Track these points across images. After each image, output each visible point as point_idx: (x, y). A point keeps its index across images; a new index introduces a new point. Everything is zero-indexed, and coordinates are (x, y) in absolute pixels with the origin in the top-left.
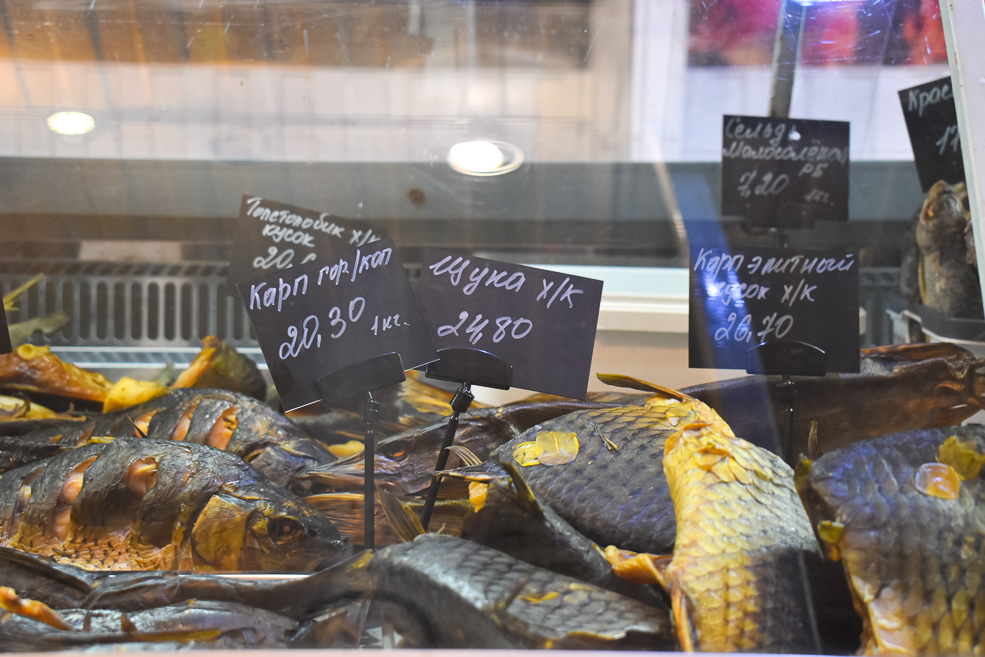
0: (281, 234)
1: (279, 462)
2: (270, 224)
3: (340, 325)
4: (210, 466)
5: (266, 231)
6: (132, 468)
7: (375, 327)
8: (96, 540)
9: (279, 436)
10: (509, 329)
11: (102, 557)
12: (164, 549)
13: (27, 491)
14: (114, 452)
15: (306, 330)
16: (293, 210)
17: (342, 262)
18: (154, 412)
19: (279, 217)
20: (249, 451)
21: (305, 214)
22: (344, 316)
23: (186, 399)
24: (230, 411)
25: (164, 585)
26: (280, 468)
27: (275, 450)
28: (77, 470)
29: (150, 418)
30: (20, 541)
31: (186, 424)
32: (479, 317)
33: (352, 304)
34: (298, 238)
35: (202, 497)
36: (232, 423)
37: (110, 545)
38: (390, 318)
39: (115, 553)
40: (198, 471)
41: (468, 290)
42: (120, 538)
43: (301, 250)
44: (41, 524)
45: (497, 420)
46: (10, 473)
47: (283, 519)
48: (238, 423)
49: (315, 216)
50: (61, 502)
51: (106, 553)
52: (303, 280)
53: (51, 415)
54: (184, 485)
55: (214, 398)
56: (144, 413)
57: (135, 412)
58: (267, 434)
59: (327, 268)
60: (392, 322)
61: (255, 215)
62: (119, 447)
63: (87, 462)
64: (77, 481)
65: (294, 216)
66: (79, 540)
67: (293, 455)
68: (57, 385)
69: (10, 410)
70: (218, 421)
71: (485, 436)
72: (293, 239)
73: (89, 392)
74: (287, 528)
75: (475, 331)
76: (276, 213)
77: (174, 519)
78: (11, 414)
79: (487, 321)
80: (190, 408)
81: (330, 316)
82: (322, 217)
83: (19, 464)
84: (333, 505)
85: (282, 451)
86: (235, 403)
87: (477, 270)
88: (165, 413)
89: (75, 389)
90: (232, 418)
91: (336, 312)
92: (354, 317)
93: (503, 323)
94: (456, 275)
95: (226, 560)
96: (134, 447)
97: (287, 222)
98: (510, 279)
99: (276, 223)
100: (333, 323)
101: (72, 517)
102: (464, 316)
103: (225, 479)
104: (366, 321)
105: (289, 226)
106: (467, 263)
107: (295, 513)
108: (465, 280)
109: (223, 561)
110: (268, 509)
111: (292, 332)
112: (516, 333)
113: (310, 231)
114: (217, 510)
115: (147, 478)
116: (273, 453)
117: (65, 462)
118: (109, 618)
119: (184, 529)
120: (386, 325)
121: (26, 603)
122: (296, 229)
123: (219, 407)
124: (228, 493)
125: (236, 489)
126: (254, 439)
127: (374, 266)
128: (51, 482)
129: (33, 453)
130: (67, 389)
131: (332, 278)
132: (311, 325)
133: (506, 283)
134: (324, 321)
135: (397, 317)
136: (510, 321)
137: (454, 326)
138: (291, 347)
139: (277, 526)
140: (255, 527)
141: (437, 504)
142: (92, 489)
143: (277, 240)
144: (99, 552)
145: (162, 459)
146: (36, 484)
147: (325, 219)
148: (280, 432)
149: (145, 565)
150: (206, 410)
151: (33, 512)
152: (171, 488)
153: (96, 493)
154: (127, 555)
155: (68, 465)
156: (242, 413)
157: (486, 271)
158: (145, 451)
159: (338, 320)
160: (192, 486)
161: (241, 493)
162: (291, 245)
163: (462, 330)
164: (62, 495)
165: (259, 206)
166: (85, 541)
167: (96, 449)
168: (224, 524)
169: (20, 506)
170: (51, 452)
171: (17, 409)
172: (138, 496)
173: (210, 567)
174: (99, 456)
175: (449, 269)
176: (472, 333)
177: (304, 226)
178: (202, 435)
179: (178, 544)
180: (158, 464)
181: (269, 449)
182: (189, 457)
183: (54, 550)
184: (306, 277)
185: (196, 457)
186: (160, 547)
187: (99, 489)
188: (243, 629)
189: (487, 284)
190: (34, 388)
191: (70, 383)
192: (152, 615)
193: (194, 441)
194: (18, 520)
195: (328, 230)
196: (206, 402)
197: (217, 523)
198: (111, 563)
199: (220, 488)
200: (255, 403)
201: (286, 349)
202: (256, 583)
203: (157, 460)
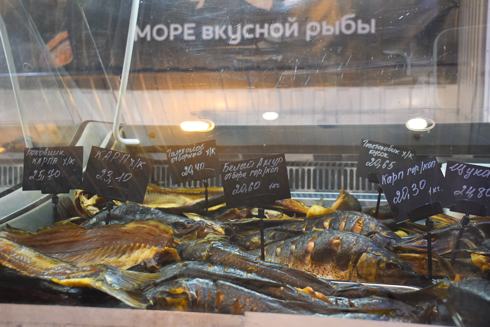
0: (376, 153)
1: (381, 240)
2: (372, 149)
3: (416, 190)
4: (361, 242)
5: (370, 152)
6: (332, 241)
7: (430, 191)
8: (319, 267)
9: (380, 230)
10: (484, 192)
11: (322, 273)
12: (345, 272)
13: (294, 247)
14: (324, 234)
15: (403, 193)
16: (380, 144)
17: (416, 166)
18: (330, 219)
19: (375, 147)
20: (370, 234)
21: (384, 145)
22: (418, 187)
23: (343, 214)
24: (360, 219)
25: (360, 289)
26: (381, 242)
27: (379, 235)
28: (311, 241)
29: (329, 221)
30: (293, 265)
31: (343, 224)
32: (471, 188)
33: (421, 182)
34: (383, 154)
35: (359, 254)
36: (361, 224)
37: (325, 269)
38: (436, 188)
39: (327, 272)
40: (357, 243)
41: (466, 177)
42: (329, 267)
43: (384, 159)
44: (300, 260)
45: (473, 227)
46: (287, 240)
47: (391, 263)
48: (364, 224)
49: (389, 146)
50: (307, 252)
51: (323, 272)
52: (401, 173)
53: (289, 218)
54: (352, 248)
55: (353, 214)
56: (326, 219)
57: (322, 219)
58: (375, 229)
59: (411, 169)
60: (437, 189)
61: (366, 146)
62: (326, 233)
63: (314, 238)
64: (312, 244)
65: (381, 146)
66: (314, 266)
67: (386, 237)
68: (290, 207)
69: (275, 215)
70: (355, 223)
71: (468, 234)
72: (380, 155)
73: (301, 209)
74: (392, 267)
75: (470, 193)
76: (374, 146)
77: (349, 260)
78: (276, 217)
79: (475, 189)
80: (344, 218)
81: (412, 187)
82: (391, 147)
83: (289, 237)
84: (408, 258)
85: (381, 236)
86: (362, 216)
87: (470, 169)
88: (335, 219)
89: (296, 208)
90: (361, 222)
91: (414, 185)
92: (422, 187)
93: (482, 190)
94: (461, 171)
95: (370, 278)
96: (331, 233)
97: (378, 149)
98: (484, 173)
99: (374, 149)
100: (414, 190)
101: (311, 258)
102: (465, 187)
103: (367, 247)
104: (426, 189)
105: (379, 150)
106: (465, 166)
107: (396, 261)
108: (465, 173)
109: (369, 278)
110: (385, 259)
111: (398, 193)
112: (488, 194)
113: (387, 152)
114: (366, 258)
115: (337, 245)
116: (378, 236)
117: (306, 237)
118: (344, 301)
119: (353, 265)
120: (434, 191)
121: (317, 293)
122: (382, 151)
123: (356, 218)
124: (368, 252)
125: (372, 251)
126: (370, 231)
127: (429, 168)
128: (302, 245)
129: (293, 233)
130: (293, 208)
131: (413, 173)
132: (405, 190)
133: (482, 174)
134: (411, 189)
135: (438, 188)
136: (484, 189)
137: (461, 191)
138: (398, 199)
139: (389, 266)
140: (381, 266)
141: (456, 259)
142: (317, 247)
143: (374, 156)
144: (321, 271)
145: (342, 238)
146: (297, 245)
147: (392, 148)
148: (380, 228)
149: (338, 277)
150: (351, 218)
151: (297, 255)
152: (347, 249)
153: (319, 249)
154: (331, 273)
155: (308, 238)
156: (365, 220)
157: (473, 169)
158: (336, 235)
159: (415, 188)
160: (355, 249)
161: (374, 252)
162: (379, 157)
163: (464, 193)
164: (306, 249)
165: (368, 143)
166: (316, 267)
167: (317, 233)
168: (368, 263)
169: (292, 253)
170: (299, 233)
171: (278, 215)
172: (335, 252)
173: (364, 280)
174: (318, 236)
175: (458, 168)
176: (468, 194)
177: (384, 150)
178: (350, 228)
179: (351, 270)
180: (341, 240)
181: (376, 235)
182: (353, 237)
183: (305, 269)
184: (403, 172)
185: (355, 238)
186: (344, 271)
187: (321, 248)
188: (396, 309)
189: (474, 174)
190: (282, 208)
191: (294, 206)
192: (360, 301)
193: (347, 230)
194: (291, 258)
195: (394, 152)
196: (350, 216)
197: (366, 264)
198: (326, 276)
199: (366, 250)
200: (369, 217)
201: (396, 200)
202: (384, 288)
203: (341, 238)
